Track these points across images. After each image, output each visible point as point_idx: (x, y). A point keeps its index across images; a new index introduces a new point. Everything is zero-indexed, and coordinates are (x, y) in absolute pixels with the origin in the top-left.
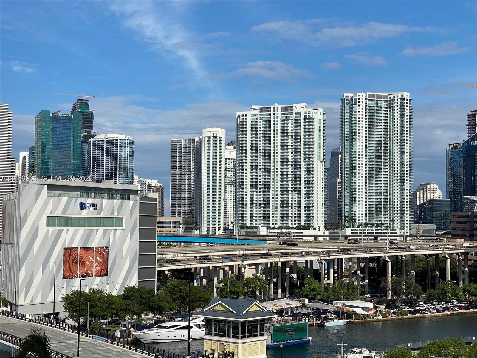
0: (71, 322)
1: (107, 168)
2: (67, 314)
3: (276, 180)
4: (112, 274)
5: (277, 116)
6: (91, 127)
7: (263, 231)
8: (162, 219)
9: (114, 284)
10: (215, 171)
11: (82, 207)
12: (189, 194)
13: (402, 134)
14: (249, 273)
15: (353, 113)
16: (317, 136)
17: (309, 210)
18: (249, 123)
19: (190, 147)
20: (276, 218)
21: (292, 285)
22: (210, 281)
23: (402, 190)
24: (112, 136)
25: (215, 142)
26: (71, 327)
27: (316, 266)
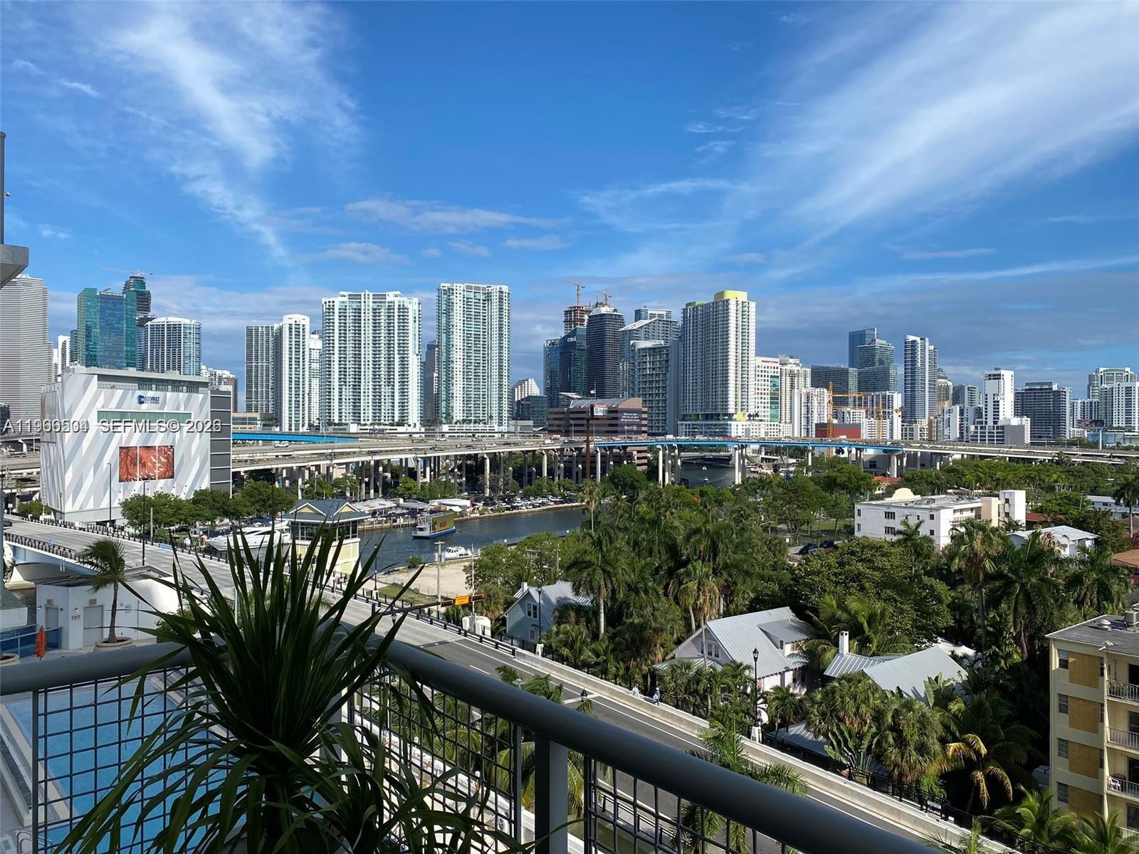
0: (131, 530)
1: (168, 357)
2: (126, 521)
3: (367, 374)
4: (178, 476)
5: (368, 304)
6: (148, 309)
7: (354, 428)
8: (236, 415)
9: (181, 487)
10: (297, 362)
11: (141, 400)
12: (267, 386)
13: (500, 328)
14: (338, 473)
15: (450, 305)
16: (412, 327)
17: (403, 406)
18: (337, 311)
19: (268, 335)
20: (367, 413)
21: (386, 486)
22: (294, 482)
23: (500, 386)
24: (173, 320)
25: (297, 330)
26: (130, 536)
27: (411, 464)
